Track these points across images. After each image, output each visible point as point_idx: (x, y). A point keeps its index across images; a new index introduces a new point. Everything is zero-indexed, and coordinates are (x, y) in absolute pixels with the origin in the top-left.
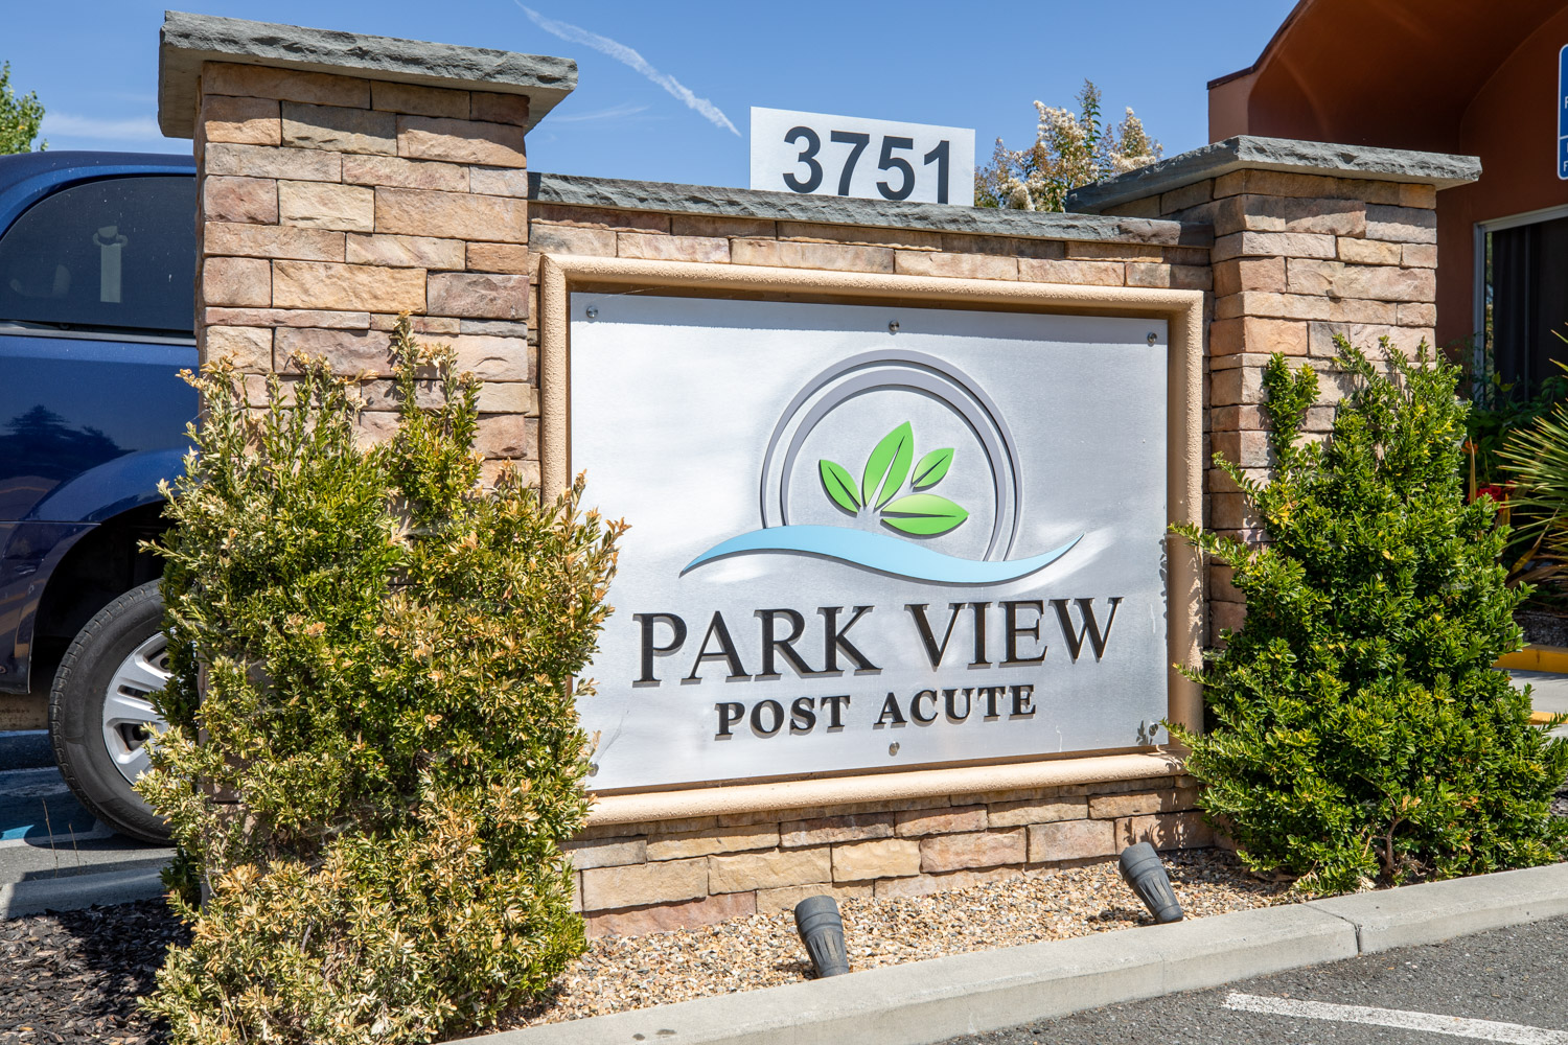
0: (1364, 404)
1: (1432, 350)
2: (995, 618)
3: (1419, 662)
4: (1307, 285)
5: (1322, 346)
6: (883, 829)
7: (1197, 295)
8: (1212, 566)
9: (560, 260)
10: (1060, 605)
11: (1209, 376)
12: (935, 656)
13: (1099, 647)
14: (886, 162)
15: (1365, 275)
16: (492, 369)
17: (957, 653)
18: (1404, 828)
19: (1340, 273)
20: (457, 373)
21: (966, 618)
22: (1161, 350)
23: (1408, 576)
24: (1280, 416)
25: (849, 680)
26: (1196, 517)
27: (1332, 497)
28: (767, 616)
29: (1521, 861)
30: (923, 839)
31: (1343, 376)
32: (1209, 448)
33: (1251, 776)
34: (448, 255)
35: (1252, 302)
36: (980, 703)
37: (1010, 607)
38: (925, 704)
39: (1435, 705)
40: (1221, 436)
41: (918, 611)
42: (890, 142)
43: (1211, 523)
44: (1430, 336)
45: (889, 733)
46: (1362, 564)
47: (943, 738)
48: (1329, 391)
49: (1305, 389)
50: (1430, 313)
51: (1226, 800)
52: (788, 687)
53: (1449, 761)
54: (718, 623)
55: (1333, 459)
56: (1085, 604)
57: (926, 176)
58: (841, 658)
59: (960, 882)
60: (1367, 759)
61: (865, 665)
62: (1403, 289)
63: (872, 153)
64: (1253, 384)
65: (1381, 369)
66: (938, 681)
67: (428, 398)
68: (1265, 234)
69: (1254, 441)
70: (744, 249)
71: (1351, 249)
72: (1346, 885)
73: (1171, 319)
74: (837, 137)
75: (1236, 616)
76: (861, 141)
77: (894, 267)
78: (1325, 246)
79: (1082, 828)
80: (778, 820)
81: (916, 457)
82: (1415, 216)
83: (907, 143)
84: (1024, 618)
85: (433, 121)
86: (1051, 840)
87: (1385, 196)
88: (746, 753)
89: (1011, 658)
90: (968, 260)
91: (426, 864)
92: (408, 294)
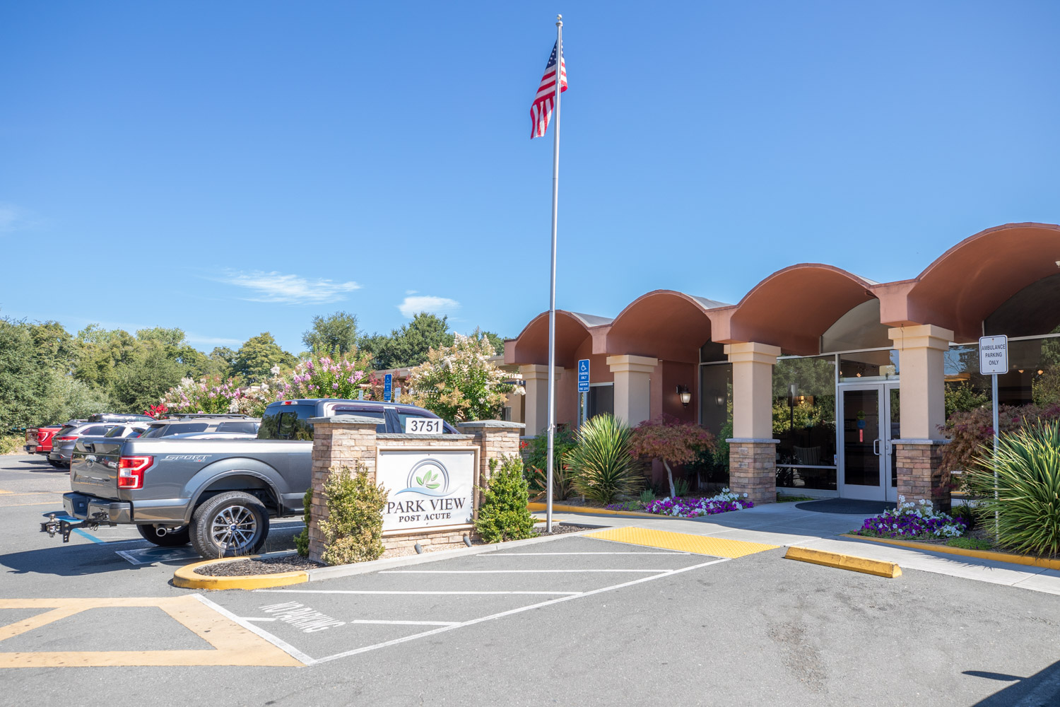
0: (506, 465)
1: (518, 455)
2: (444, 502)
3: (512, 508)
4: (497, 445)
5: (500, 456)
6: (425, 536)
7: (479, 447)
8: (481, 492)
9: (379, 447)
10: (455, 499)
11: (481, 460)
12: (434, 508)
13: (461, 506)
14: (428, 425)
15: (507, 444)
16: (370, 465)
17: (438, 507)
18: (508, 534)
19: (503, 443)
20: (365, 466)
21: (440, 502)
22: (473, 455)
23: (511, 494)
24: (491, 468)
25: (420, 513)
26: (478, 484)
27: (499, 480)
28: (408, 502)
29: (525, 538)
30: (432, 539)
31: (503, 460)
32: (481, 472)
33: (485, 526)
34: (365, 449)
35: (488, 449)
36: (441, 516)
37: (447, 500)
38: (432, 516)
39: (513, 514)
40: (482, 471)
41: (432, 501)
42: (429, 422)
43: (481, 485)
44: (518, 453)
45: (427, 521)
46: (503, 492)
47: (434, 522)
48: (500, 463)
49: (496, 463)
50: (518, 449)
51: (480, 530)
52: (411, 514)
53: (516, 523)
54: (400, 504)
55: (500, 474)
56: (459, 499)
57: (435, 427)
58: (419, 509)
59: (437, 546)
60: (502, 522)
61: (423, 510)
62: (513, 445)
63: (426, 424)
64: (487, 463)
65: (509, 459)
66: (435, 512)
67: (361, 470)
68: (490, 437)
69: (487, 471)
70: (406, 444)
71: (504, 439)
72: (498, 541)
73: (475, 451)
74: (420, 422)
75: (484, 500)
76: (424, 422)
77: (430, 445)
78: (500, 439)
79: (458, 537)
80: (408, 535)
81: (432, 475)
82: (516, 433)
83: (431, 422)
84: (449, 502)
85: (363, 428)
86: (453, 539)
87: (510, 430)
88: (404, 524)
89: (447, 508)
90: (442, 443)
91: (364, 538)
92: (359, 455)
